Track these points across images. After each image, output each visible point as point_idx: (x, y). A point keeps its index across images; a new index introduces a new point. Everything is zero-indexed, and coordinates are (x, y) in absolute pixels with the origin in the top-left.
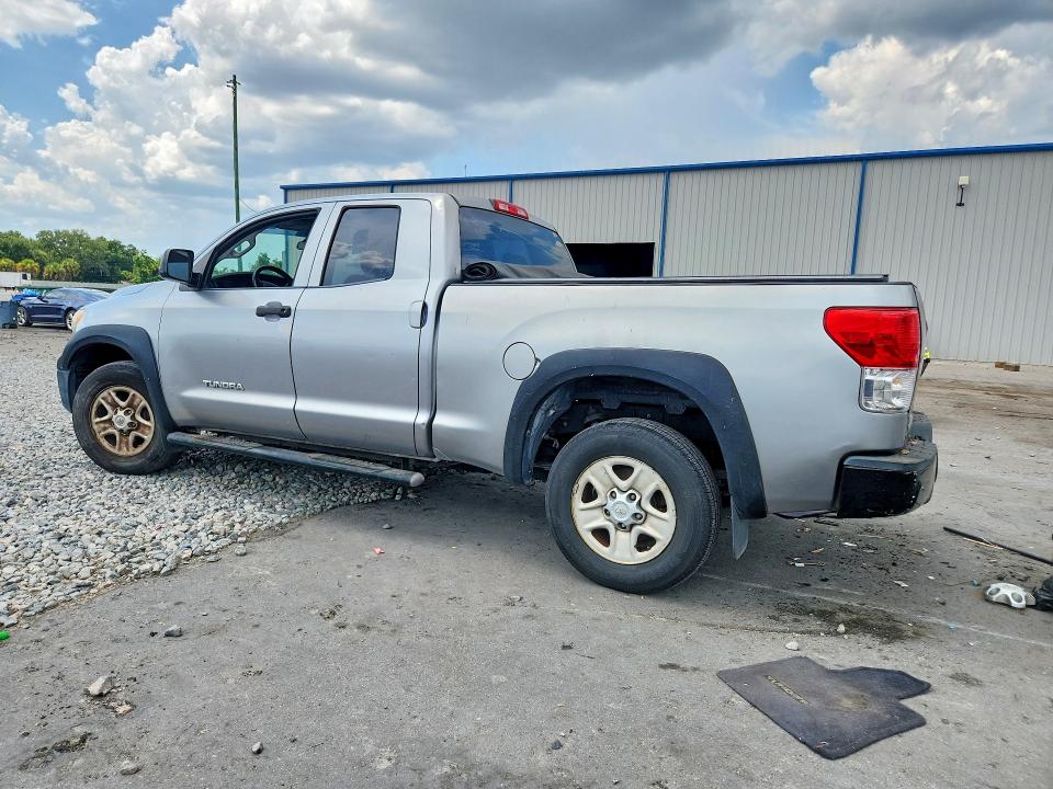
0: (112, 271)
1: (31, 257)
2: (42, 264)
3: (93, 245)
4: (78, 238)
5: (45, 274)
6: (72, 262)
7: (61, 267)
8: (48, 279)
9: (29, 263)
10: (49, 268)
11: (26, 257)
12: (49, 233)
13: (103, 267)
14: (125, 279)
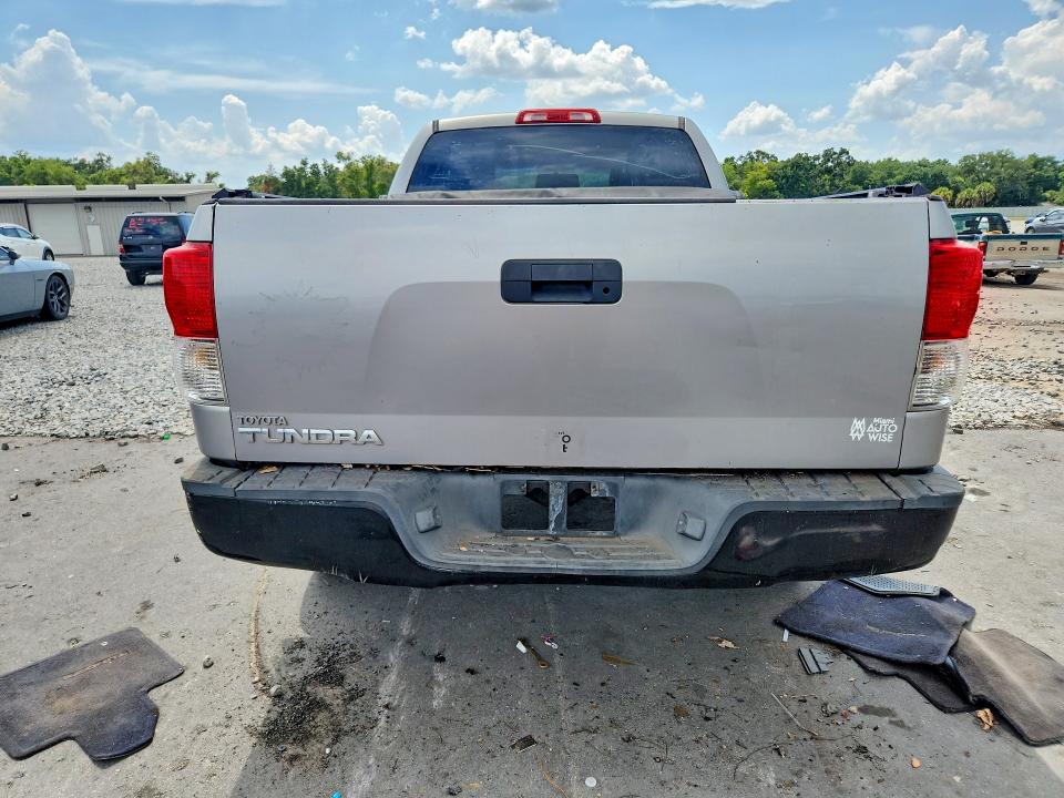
0: (1032, 192)
1: (947, 185)
2: (957, 191)
3: (1016, 165)
4: (1003, 159)
5: (957, 202)
6: (988, 187)
7: (975, 194)
8: (960, 206)
9: (942, 192)
10: (963, 194)
11: (942, 185)
12: (973, 157)
13: (1023, 188)
14: (1046, 200)
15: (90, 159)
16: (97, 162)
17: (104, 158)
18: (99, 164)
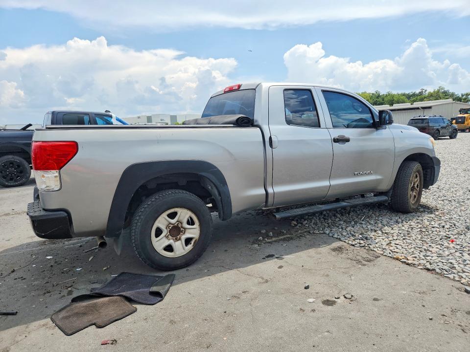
15: (417, 92)
16: (420, 93)
17: (424, 91)
18: (421, 93)
